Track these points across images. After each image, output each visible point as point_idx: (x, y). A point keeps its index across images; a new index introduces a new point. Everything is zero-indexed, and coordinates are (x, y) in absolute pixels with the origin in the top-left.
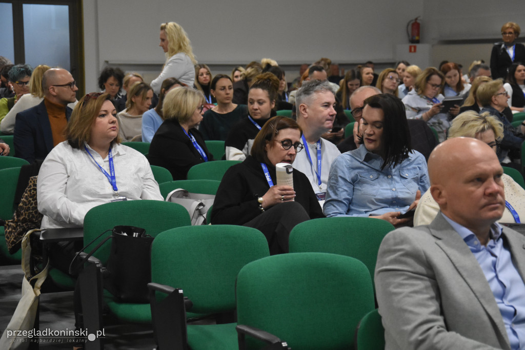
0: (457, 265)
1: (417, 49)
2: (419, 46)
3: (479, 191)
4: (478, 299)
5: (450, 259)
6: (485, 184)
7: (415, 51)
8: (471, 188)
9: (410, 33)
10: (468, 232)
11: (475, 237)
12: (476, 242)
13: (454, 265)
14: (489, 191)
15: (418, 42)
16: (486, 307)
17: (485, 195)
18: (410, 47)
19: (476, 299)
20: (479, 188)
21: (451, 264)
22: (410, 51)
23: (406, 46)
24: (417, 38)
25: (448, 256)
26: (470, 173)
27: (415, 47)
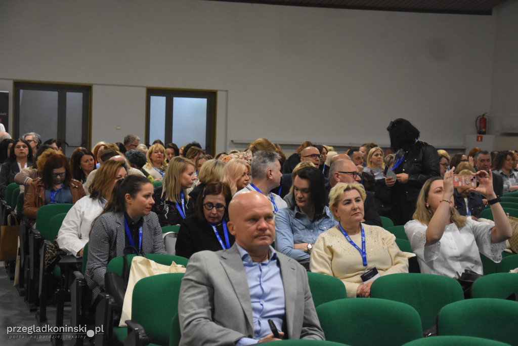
0: (229, 276)
1: (483, 138)
2: (484, 136)
3: (253, 227)
4: (238, 299)
5: (226, 272)
6: (258, 223)
7: (481, 140)
8: (248, 224)
9: (478, 127)
10: (244, 252)
11: (249, 256)
12: (250, 259)
13: (228, 276)
14: (260, 227)
15: (484, 133)
16: (243, 304)
17: (257, 229)
18: (478, 137)
19: (237, 299)
20: (253, 225)
21: (226, 275)
22: (478, 140)
23: (475, 136)
24: (484, 130)
25: (225, 270)
26: (249, 214)
27: (481, 137)
